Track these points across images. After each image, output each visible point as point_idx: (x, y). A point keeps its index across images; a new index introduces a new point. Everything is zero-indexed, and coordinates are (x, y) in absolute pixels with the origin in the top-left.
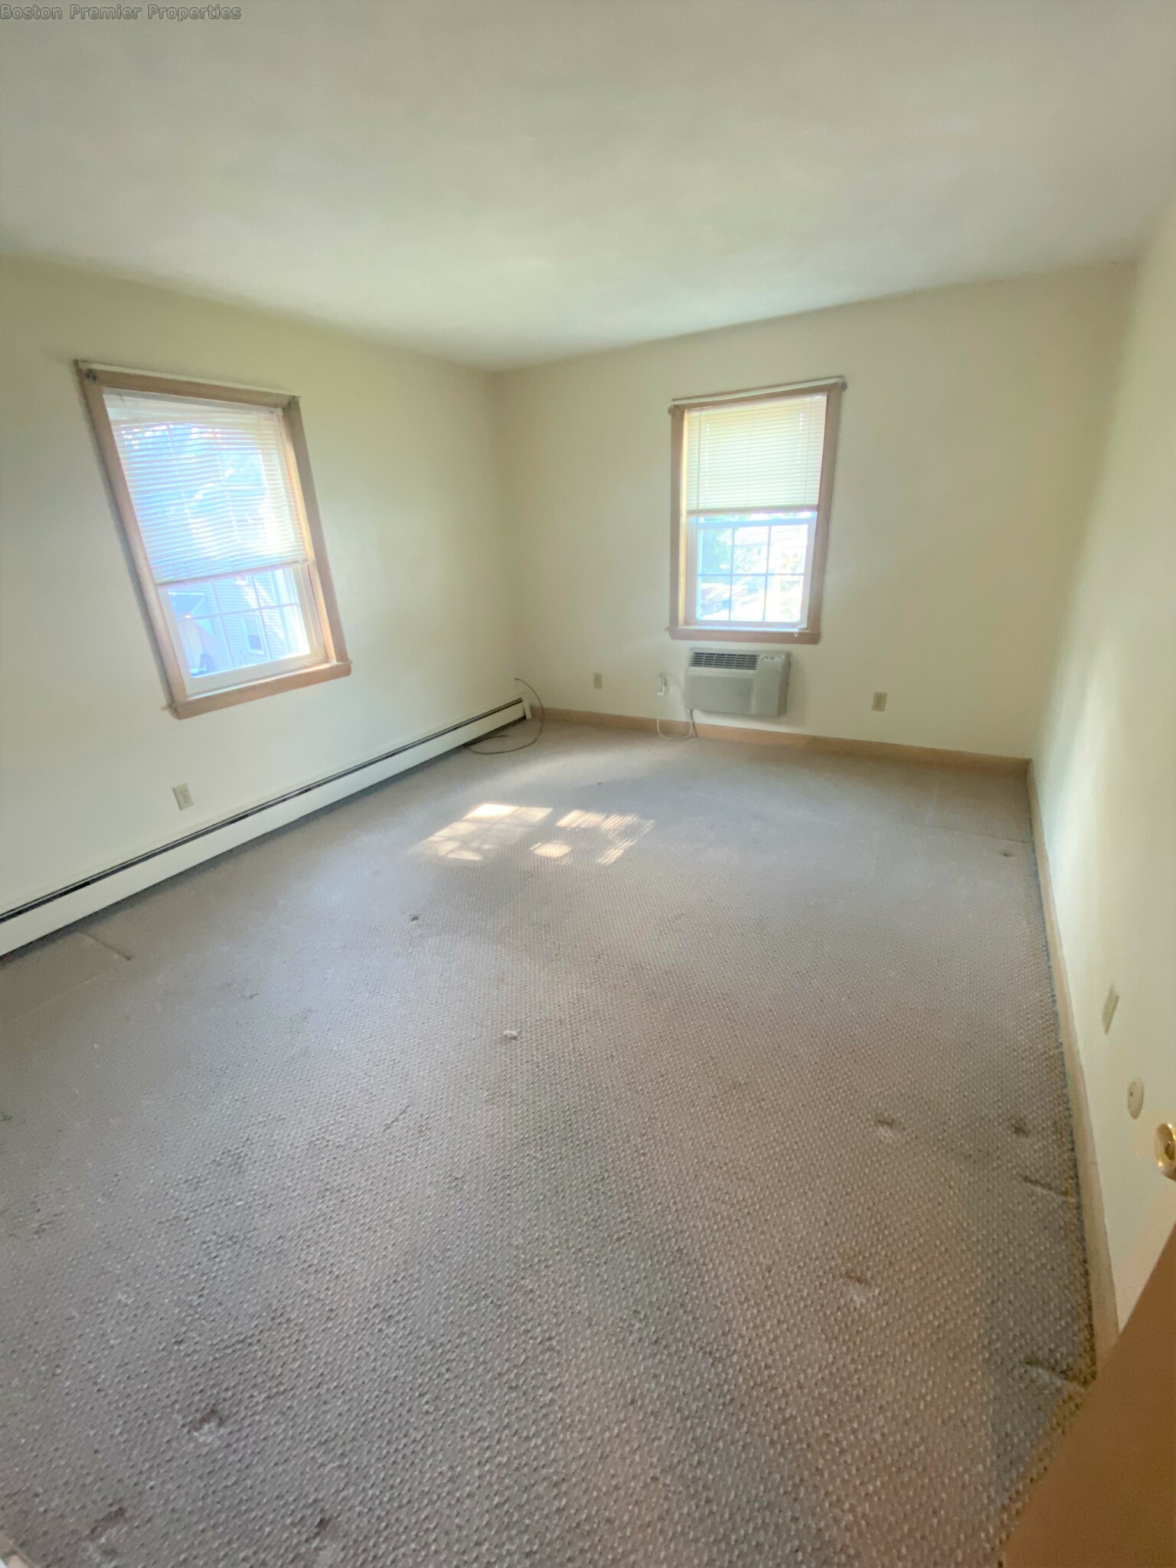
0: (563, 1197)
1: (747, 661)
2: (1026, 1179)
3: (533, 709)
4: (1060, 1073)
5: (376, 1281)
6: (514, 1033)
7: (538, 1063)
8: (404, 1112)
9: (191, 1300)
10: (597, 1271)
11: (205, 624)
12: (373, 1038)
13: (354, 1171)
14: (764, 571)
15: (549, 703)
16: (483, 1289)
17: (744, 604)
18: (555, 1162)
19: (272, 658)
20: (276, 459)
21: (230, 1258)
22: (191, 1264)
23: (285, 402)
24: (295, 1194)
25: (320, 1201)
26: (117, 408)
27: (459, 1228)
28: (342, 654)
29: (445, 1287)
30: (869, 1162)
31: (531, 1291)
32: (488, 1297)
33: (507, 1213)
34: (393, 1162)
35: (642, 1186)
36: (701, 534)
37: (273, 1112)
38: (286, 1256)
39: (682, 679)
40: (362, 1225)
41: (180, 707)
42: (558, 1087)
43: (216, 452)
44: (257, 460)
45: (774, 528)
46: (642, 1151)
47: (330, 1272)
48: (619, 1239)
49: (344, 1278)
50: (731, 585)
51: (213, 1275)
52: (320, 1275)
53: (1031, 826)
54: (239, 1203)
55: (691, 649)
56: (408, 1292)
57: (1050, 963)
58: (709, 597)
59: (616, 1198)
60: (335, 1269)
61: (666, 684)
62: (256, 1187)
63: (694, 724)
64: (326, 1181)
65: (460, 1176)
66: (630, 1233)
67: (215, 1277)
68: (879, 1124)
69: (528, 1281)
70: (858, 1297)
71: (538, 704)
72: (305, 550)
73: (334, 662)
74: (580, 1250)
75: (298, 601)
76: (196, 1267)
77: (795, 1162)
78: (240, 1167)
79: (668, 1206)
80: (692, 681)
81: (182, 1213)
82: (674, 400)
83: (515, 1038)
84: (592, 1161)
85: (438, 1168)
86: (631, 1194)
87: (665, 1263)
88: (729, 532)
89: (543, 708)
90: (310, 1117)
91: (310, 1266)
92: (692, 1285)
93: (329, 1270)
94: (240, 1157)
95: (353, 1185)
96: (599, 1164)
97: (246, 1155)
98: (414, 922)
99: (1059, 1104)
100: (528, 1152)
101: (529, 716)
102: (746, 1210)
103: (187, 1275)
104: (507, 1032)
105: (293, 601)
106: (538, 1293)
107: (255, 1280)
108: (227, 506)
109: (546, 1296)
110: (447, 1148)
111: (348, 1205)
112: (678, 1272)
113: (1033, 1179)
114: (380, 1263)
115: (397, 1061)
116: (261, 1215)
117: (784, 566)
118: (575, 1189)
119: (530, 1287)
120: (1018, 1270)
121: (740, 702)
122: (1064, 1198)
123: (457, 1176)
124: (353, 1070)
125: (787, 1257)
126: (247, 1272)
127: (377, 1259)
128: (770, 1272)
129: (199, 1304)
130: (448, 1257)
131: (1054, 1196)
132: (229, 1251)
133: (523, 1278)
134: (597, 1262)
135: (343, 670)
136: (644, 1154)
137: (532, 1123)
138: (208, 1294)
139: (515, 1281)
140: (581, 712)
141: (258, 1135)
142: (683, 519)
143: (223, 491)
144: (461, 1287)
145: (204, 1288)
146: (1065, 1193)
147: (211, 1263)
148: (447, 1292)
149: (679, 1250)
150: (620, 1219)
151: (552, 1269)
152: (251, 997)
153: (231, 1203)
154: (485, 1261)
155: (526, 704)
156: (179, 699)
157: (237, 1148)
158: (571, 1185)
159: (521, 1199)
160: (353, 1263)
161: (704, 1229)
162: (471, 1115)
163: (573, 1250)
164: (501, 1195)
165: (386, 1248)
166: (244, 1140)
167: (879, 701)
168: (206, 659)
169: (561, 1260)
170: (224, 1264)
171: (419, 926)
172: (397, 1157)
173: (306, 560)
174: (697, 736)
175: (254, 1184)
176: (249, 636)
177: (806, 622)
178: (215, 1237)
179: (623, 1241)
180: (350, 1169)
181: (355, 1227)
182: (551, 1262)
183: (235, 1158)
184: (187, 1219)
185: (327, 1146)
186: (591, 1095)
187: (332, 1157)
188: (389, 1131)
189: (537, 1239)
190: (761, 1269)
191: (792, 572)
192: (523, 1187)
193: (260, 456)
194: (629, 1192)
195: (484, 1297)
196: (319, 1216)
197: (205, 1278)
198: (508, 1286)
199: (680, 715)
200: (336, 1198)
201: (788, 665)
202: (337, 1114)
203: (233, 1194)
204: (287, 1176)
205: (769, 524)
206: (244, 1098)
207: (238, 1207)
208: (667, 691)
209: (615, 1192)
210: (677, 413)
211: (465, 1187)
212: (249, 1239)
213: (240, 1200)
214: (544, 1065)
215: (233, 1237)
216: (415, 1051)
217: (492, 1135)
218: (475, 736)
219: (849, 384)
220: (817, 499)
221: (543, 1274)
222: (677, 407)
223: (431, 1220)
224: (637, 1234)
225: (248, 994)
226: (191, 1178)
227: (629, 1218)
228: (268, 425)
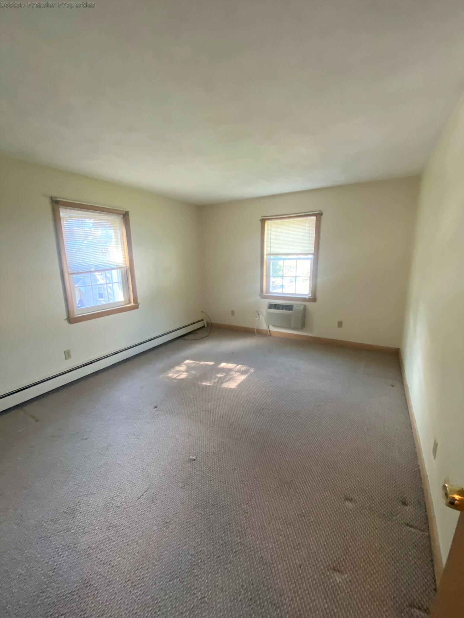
0: (212, 532)
1: (289, 308)
2: (407, 525)
3: (207, 323)
4: (419, 478)
5: (130, 569)
6: (194, 458)
7: (204, 471)
8: (146, 491)
9: (49, 574)
10: (226, 567)
11: (82, 289)
12: (135, 458)
13: (123, 518)
14: (295, 276)
15: (214, 321)
16: (176, 574)
17: (288, 287)
18: (209, 515)
19: (109, 302)
20: (119, 232)
21: (67, 556)
22: (50, 557)
23: (124, 213)
24: (97, 528)
25: (107, 531)
26: (64, 213)
27: (167, 545)
28: (136, 301)
29: (159, 573)
30: (342, 517)
31: (197, 575)
32: (178, 578)
33: (188, 539)
34: (140, 514)
35: (246, 527)
36: (272, 262)
37: (90, 491)
38: (91, 556)
39: (265, 313)
40: (125, 543)
41: (71, 320)
42: (212, 482)
43: (97, 229)
44: (111, 232)
45: (298, 260)
46: (246, 511)
47: (110, 564)
48: (236, 552)
49: (116, 567)
50: (283, 279)
51: (59, 563)
52: (105, 565)
53: (401, 374)
54: (73, 531)
55: (268, 302)
56: (143, 574)
57: (413, 431)
58: (275, 284)
59: (235, 533)
60: (112, 563)
61: (259, 315)
62: (80, 524)
63: (269, 331)
64: (110, 522)
65: (168, 521)
66: (241, 549)
67: (60, 564)
68: (346, 500)
69: (195, 571)
70: (338, 578)
71: (209, 321)
72: (126, 263)
73: (132, 304)
74: (219, 557)
75: (121, 281)
76: (52, 559)
77: (311, 517)
78: (74, 515)
79: (257, 537)
80: (269, 314)
81: (48, 534)
82: (262, 217)
83: (194, 460)
84: (225, 516)
85: (159, 518)
86: (241, 531)
87: (255, 563)
88: (282, 261)
89: (211, 323)
90: (106, 493)
91: (101, 561)
92: (267, 573)
93: (109, 563)
94: (74, 510)
95: (122, 525)
96: (228, 517)
97: (77, 510)
98: (155, 409)
99: (419, 492)
100: (198, 511)
101: (206, 326)
102: (291, 539)
103: (49, 562)
104: (191, 457)
105: (119, 281)
106: (200, 576)
107: (77, 566)
108: (99, 245)
109: (203, 578)
110: (163, 508)
111: (119, 533)
112: (261, 567)
113: (410, 524)
114: (132, 561)
115: (144, 469)
116: (82, 537)
117: (304, 274)
118: (217, 528)
119: (196, 574)
120: (405, 565)
121: (287, 323)
122: (423, 533)
123: (167, 521)
124: (126, 473)
125: (308, 560)
126: (74, 562)
127: (131, 559)
128: (301, 567)
129: (52, 575)
130: (161, 559)
131: (419, 532)
132: (67, 552)
133: (193, 569)
134: (226, 562)
135: (136, 307)
136: (247, 513)
137: (200, 497)
138: (56, 571)
139: (190, 571)
140: (226, 325)
141: (83, 500)
142: (265, 257)
143: (98, 242)
144: (166, 573)
145: (55, 568)
146: (424, 531)
147: (59, 557)
148: (160, 575)
149: (262, 557)
150: (236, 542)
151: (206, 565)
152: (86, 439)
153: (69, 531)
154: (177, 561)
155: (205, 321)
156: (72, 316)
157: (74, 506)
158: (215, 527)
159: (194, 533)
160: (120, 560)
161: (272, 548)
162: (174, 494)
163: (216, 557)
164: (186, 530)
165: (134, 554)
166: (77, 503)
167: (340, 324)
168: (81, 301)
169: (210, 561)
170: (64, 558)
171: (157, 410)
172: (142, 512)
173: (126, 267)
174: (271, 335)
175: (80, 523)
176: (99, 293)
177: (311, 294)
178: (61, 546)
179: (237, 553)
180: (121, 517)
181: (122, 544)
182: (206, 562)
183: (73, 510)
184: (50, 537)
185: (112, 506)
186: (226, 486)
187: (114, 511)
188: (139, 500)
189: (200, 551)
190: (297, 566)
191: (306, 276)
192: (195, 527)
193: (113, 230)
194: (240, 530)
195: (176, 578)
196: (106, 538)
197: (56, 564)
198: (187, 573)
199: (264, 327)
200: (114, 530)
201: (305, 309)
202: (117, 492)
203: (70, 527)
204: (94, 520)
205: (297, 259)
206: (79, 483)
207: (72, 533)
208: (259, 318)
209: (235, 530)
210: (263, 221)
211: (171, 526)
212: (76, 548)
213: (73, 530)
214: (206, 472)
215: (69, 546)
216: (152, 465)
217: (183, 503)
218: (185, 333)
219: (324, 214)
220: (313, 251)
221: (202, 568)
222: (262, 219)
223: (155, 541)
224: (243, 550)
225: (85, 437)
226: (53, 518)
227: (240, 542)
228: (117, 220)
